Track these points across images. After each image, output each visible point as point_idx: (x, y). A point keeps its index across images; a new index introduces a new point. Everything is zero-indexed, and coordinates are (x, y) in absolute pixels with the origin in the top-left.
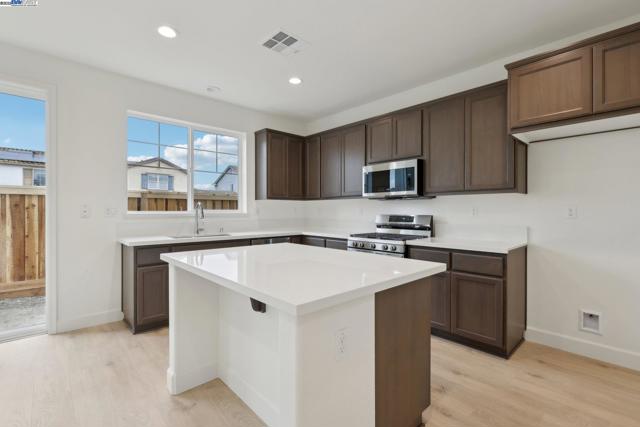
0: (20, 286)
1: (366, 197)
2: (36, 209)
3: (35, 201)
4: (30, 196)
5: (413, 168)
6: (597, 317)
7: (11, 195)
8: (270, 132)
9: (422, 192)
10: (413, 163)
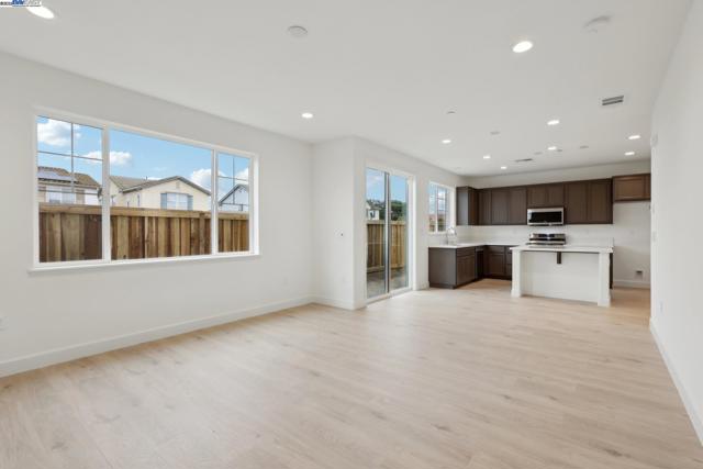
1: (531, 225)
5: (561, 212)
6: (641, 272)
8: (469, 188)
9: (566, 223)
10: (561, 210)
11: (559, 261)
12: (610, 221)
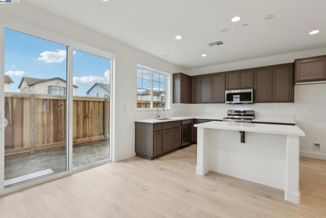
0: (57, 145)
1: (228, 104)
2: (63, 107)
3: (63, 103)
4: (61, 100)
5: (251, 93)
6: (319, 145)
7: (53, 100)
8: (182, 74)
9: (254, 102)
10: (251, 91)
11: (243, 140)
12: (291, 100)
